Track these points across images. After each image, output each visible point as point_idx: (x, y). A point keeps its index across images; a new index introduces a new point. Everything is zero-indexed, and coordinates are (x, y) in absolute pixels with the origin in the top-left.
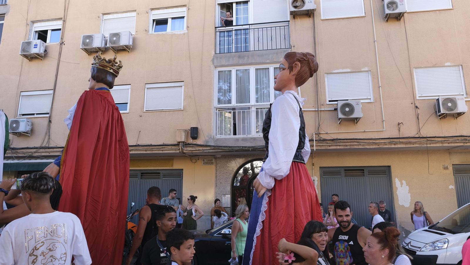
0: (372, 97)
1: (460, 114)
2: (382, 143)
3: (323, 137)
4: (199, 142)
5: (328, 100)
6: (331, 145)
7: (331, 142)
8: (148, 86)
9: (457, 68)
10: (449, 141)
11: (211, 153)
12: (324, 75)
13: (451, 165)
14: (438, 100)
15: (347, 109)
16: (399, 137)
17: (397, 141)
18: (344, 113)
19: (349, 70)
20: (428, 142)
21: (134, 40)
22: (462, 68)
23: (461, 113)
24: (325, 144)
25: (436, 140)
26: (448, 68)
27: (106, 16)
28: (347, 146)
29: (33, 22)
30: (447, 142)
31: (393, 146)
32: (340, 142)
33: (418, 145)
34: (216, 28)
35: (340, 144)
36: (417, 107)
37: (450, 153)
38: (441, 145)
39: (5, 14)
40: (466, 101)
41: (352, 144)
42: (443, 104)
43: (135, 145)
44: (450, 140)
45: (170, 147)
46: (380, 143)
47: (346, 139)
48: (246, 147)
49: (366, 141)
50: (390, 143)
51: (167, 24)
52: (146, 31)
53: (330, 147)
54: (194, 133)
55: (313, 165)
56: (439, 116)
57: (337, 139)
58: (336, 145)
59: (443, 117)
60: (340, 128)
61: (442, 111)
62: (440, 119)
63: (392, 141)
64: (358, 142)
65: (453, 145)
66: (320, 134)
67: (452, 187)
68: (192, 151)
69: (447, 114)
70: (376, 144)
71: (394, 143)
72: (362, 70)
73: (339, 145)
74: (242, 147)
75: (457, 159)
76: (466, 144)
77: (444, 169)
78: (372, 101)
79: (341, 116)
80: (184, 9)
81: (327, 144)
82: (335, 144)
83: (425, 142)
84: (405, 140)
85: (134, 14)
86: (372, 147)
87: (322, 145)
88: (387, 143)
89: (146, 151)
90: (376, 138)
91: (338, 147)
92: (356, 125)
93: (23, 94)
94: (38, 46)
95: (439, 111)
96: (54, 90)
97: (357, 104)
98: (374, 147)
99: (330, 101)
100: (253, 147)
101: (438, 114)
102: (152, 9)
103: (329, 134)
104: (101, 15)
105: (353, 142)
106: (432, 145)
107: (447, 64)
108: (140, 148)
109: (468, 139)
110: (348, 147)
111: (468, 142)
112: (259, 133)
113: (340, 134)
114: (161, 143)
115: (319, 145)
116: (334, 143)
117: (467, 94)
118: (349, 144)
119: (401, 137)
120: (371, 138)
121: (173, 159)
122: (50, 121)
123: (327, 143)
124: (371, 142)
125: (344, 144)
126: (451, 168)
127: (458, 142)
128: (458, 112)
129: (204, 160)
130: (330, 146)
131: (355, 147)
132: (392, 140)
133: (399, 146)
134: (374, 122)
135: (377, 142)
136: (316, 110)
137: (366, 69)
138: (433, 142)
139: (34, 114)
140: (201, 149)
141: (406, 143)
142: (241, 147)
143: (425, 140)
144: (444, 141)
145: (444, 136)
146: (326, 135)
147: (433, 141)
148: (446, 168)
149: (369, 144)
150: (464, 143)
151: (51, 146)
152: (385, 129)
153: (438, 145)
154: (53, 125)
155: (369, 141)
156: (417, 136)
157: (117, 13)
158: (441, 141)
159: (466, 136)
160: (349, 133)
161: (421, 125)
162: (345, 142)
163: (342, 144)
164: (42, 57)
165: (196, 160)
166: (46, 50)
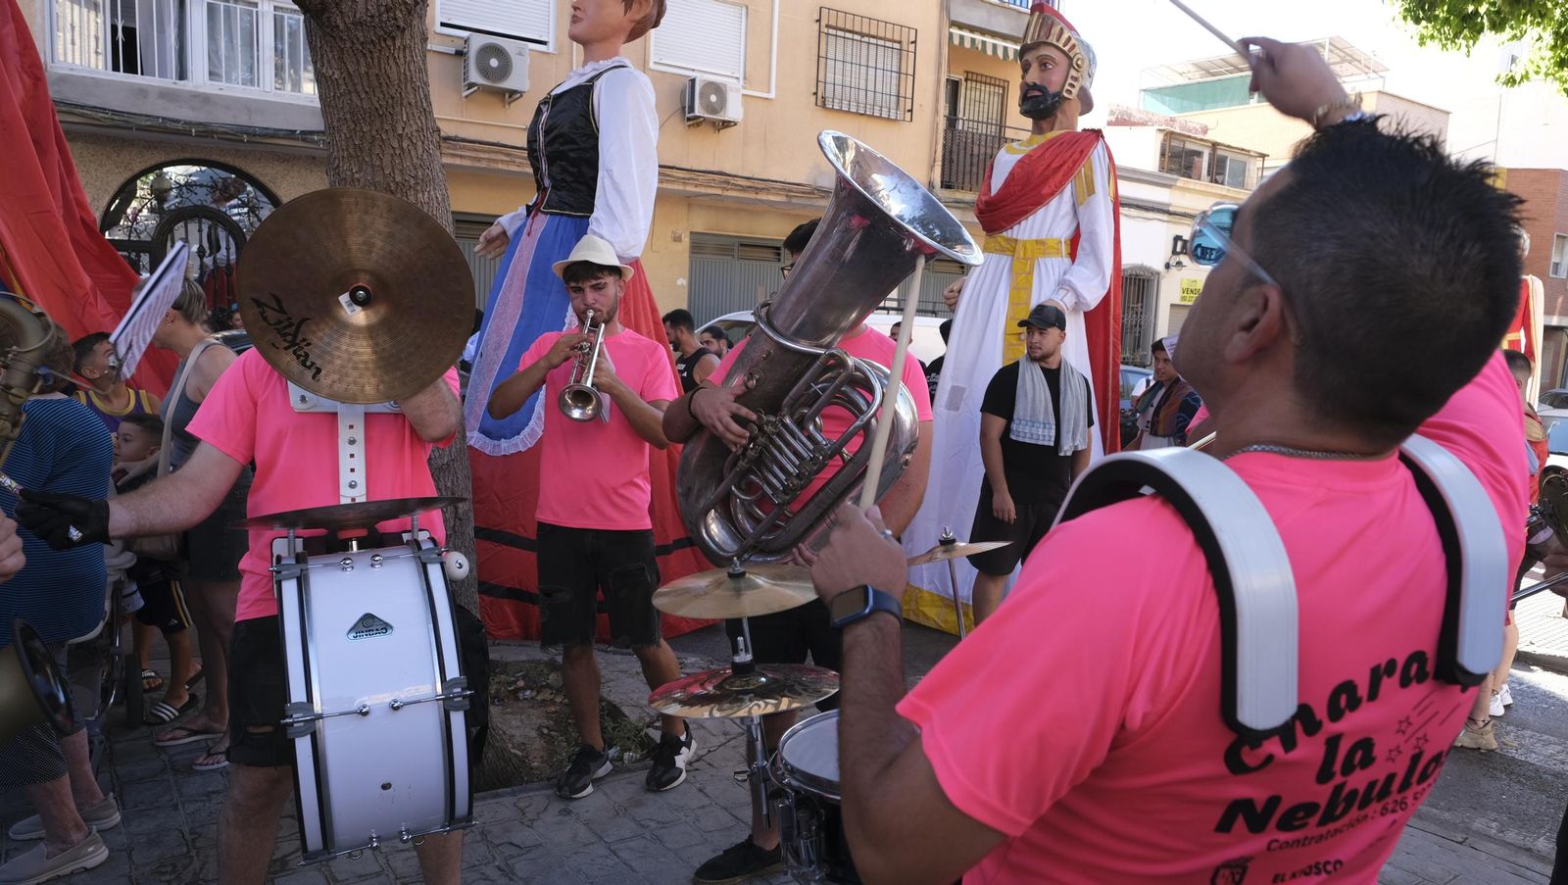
0: (552, 40)
1: (726, 124)
5: (439, 19)
9: (737, 10)
10: (697, 180)
13: (688, 233)
14: (693, 81)
15: (494, 63)
18: (485, 71)
22: (747, 13)
23: (730, 122)
25: (674, 174)
26: (720, 7)
28: (479, 160)
30: (692, 182)
32: (464, 148)
35: (463, 153)
37: (689, 205)
40: (743, 95)
41: (493, 156)
42: (701, 94)
44: (700, 178)
47: (480, 143)
48: (177, 121)
56: (689, 119)
57: (456, 139)
58: (453, 154)
59: (695, 122)
60: (468, 109)
61: (698, 111)
62: (689, 126)
65: (703, 190)
67: (683, 282)
69: (705, 119)
73: (461, 157)
74: (163, 118)
75: (701, 222)
76: (726, 193)
77: (674, 241)
78: (551, 50)
79: (475, 77)
82: (452, 152)
91: (458, 161)
92: (507, 106)
95: (692, 109)
97: (520, 54)
99: (443, 24)
100: (200, 124)
101: (688, 115)
105: (496, 152)
109: (732, 182)
110: (483, 165)
111: (731, 189)
112: (221, 81)
113: (465, 125)
116: (449, 148)
117: (745, 78)
118: (487, 156)
125: (473, 154)
126: (686, 240)
127: (713, 185)
128: (726, 119)
131: (500, 166)
138: (668, 178)
142: (158, 118)
144: (689, 179)
145: (690, 168)
147: (669, 176)
148: (677, 239)
150: (724, 189)
158: (684, 179)
159: (729, 175)
160: (489, 127)
162: (476, 150)
163: (468, 154)
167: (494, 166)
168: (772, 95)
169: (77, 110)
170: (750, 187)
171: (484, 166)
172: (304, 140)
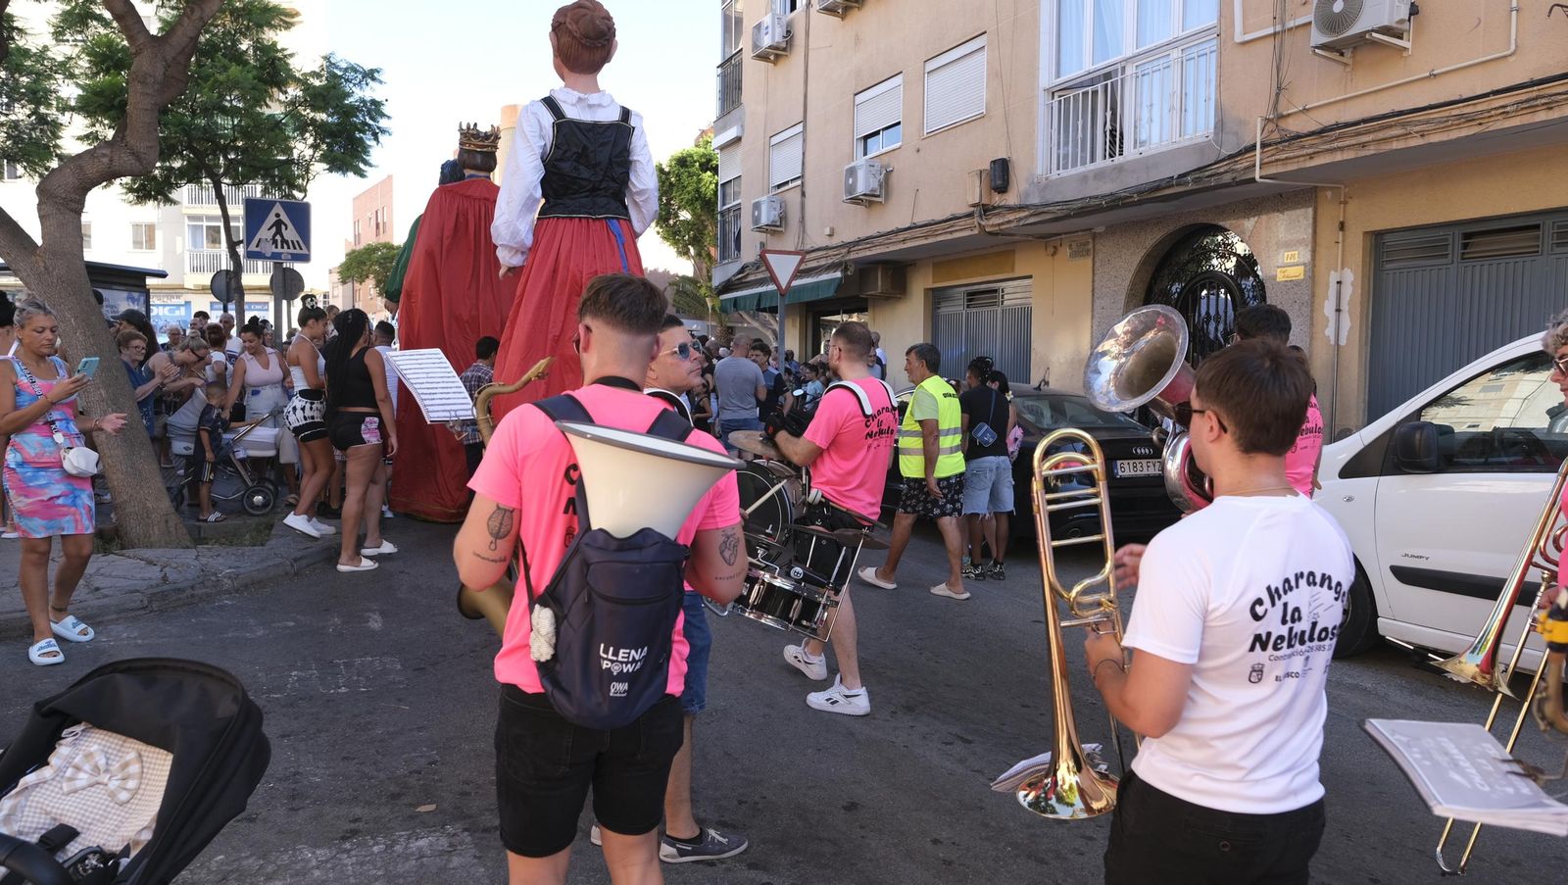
2: (1493, 113)
3: (1295, 126)
4: (1011, 199)
6: (1314, 153)
7: (1314, 142)
8: (931, 66)
11: (1029, 227)
15: (1338, 7)
17: (1554, 91)
18: (1329, 22)
24: (1296, 153)
28: (1364, 145)
31: (1542, 116)
32: (1343, 136)
35: (1340, 144)
41: (1381, 135)
43: (907, 225)
45: (962, 222)
46: (1482, 112)
47: (1365, 121)
49: (1435, 114)
50: (1529, 106)
53: (1311, 158)
54: (1000, 174)
55: (1342, 226)
57: (1338, 126)
58: (1327, 150)
60: (1352, 80)
63: (1534, 94)
64: (1404, 125)
66: (1282, 117)
68: (999, 225)
70: (1469, 119)
71: (1543, 101)
73: (1341, 149)
79: (1318, 37)
81: (1304, 152)
82: (1329, 146)
86: (1454, 135)
87: (1287, 158)
88: (1508, 109)
89: (926, 237)
90: (1479, 93)
91: (1339, 157)
92: (1406, 53)
93: (775, 140)
94: (770, 30)
96: (804, 121)
98: (1464, 133)
103: (1311, 114)
105: (1389, 127)
108: (917, 232)
110: (1371, 150)
114: (947, 215)
115: (1277, 160)
116: (1325, 143)
118: (1371, 137)
120: (1457, 98)
121: (1013, 252)
122: (803, 194)
123: (1303, 147)
124: (1454, 113)
125: (1353, 141)
129: (1071, 245)
130: (1311, 156)
131: (1396, 145)
132: (1534, 92)
134: (1479, 23)
135: (1479, 108)
136: (1279, 28)
139: (787, 183)
140: (1011, 217)
146: (1303, 117)
149: (1444, 125)
151: (808, 247)
152: (1513, 47)
154: (808, 201)
155: (1446, 114)
160: (1380, 95)
162: (1359, 134)
163: (1347, 143)
164: (784, 49)
165: (1055, 247)
166: (788, 32)
167: (1386, 147)
169: (1046, 209)
171: (1372, 152)
172: (1178, 185)
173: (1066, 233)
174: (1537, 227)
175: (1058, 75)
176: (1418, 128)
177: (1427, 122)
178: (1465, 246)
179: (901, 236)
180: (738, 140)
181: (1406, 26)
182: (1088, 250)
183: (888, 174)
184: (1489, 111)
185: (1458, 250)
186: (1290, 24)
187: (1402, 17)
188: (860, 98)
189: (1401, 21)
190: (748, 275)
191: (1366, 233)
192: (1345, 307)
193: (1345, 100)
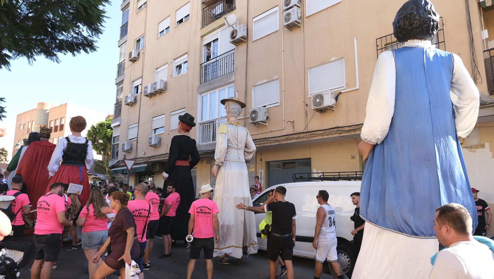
0: (279, 102)
1: (330, 108)
8: (172, 114)
9: (341, 61)
10: (326, 133)
12: (251, 88)
15: (254, 115)
16: (293, 133)
18: (252, 119)
19: (265, 81)
20: (311, 136)
21: (166, 83)
22: (345, 60)
23: (327, 107)
25: (319, 133)
26: (334, 63)
27: (158, 69)
28: (260, 144)
29: (133, 82)
30: (325, 134)
31: (289, 142)
33: (305, 140)
34: (201, 65)
36: (307, 105)
38: (321, 137)
39: (123, 80)
41: (263, 142)
43: (165, 153)
44: (327, 132)
49: (272, 139)
50: (286, 139)
51: (181, 68)
52: (171, 76)
55: (261, 160)
61: (313, 107)
63: (287, 137)
64: (267, 141)
65: (331, 136)
70: (277, 141)
71: (289, 139)
72: (274, 78)
77: (352, 158)
78: (279, 104)
80: (186, 56)
83: (309, 136)
84: (295, 136)
85: (166, 66)
86: (275, 144)
90: (279, 136)
92: (267, 126)
93: (130, 127)
94: (130, 98)
96: (139, 123)
97: (260, 110)
102: (175, 59)
104: (155, 70)
106: (315, 138)
107: (332, 59)
109: (341, 129)
110: (262, 145)
111: (343, 133)
117: (346, 85)
119: (295, 133)
120: (276, 136)
122: (137, 142)
124: (275, 139)
125: (259, 143)
126: (357, 157)
127: (334, 133)
128: (325, 106)
129: (206, 160)
131: (266, 145)
133: (293, 141)
134: (278, 122)
135: (279, 139)
136: (245, 117)
137: (276, 77)
139: (133, 139)
141: (297, 138)
143: (309, 134)
144: (323, 133)
145: (324, 129)
147: (315, 134)
149: (274, 142)
150: (339, 133)
151: (138, 157)
152: (284, 128)
153: (319, 138)
154: (139, 144)
156: (305, 131)
157: (161, 67)
158: (321, 134)
159: (340, 127)
160: (263, 134)
161: (308, 122)
162: (260, 142)
163: (257, 143)
164: (134, 103)
165: (202, 161)
166: (135, 99)
167: (264, 145)
168: (357, 87)
170: (350, 130)
173: (205, 157)
174: (295, 162)
175: (202, 120)
176: (269, 142)
177: (271, 141)
178: (284, 166)
179: (163, 156)
180: (119, 125)
181: (266, 121)
182: (210, 162)
183: (160, 140)
184: (280, 140)
185: (282, 167)
186: (247, 117)
187: (265, 119)
188: (154, 119)
189: (265, 120)
190: (120, 164)
191: (265, 162)
192: (262, 178)
193: (257, 134)
